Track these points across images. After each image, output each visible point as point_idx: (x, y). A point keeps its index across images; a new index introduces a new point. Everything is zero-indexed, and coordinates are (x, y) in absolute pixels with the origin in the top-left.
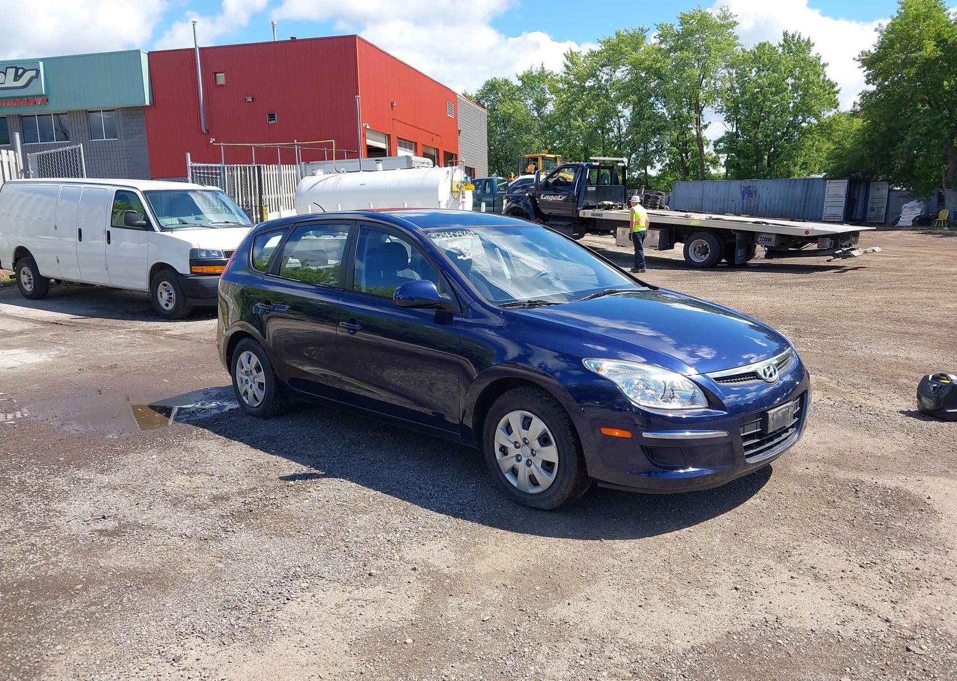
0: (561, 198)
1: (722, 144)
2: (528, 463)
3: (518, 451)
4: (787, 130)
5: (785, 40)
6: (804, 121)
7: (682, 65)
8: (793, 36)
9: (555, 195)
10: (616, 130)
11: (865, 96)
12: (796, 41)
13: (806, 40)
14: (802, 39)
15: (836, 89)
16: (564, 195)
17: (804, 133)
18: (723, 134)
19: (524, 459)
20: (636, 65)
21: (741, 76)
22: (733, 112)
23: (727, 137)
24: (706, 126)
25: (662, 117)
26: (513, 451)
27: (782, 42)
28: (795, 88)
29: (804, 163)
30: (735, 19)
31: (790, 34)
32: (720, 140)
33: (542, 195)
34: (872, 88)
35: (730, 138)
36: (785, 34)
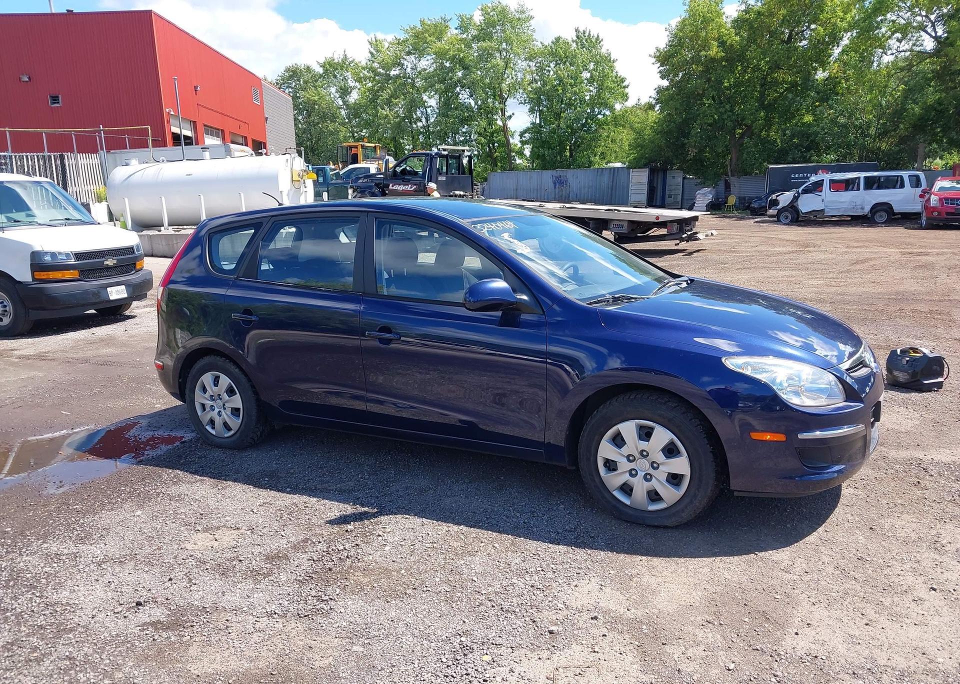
0: (411, 188)
1: (527, 135)
2: (648, 478)
3: (632, 466)
4: (586, 121)
5: (578, 37)
6: (599, 113)
7: (485, 56)
8: (584, 32)
9: (404, 185)
10: (424, 120)
11: (660, 91)
12: (587, 37)
13: (596, 36)
14: (592, 35)
15: (625, 84)
16: (415, 185)
17: (601, 125)
18: (529, 125)
19: (641, 474)
20: (441, 55)
21: (541, 69)
22: (535, 102)
23: (532, 128)
24: (510, 117)
25: (469, 108)
26: (624, 465)
27: (575, 38)
28: (591, 81)
29: (603, 153)
30: (532, 13)
31: (581, 30)
32: (525, 131)
33: (391, 185)
34: (665, 83)
35: (535, 129)
36: (577, 30)
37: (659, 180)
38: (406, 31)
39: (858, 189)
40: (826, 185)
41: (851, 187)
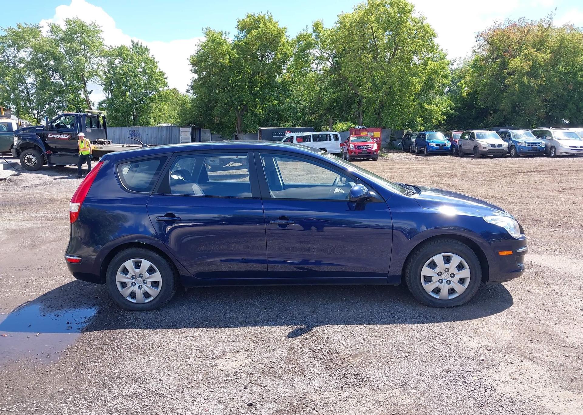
0: (66, 136)
1: (103, 105)
2: (449, 282)
3: (440, 277)
4: (142, 98)
5: (133, 46)
6: (150, 93)
7: (71, 52)
8: (137, 44)
9: (60, 135)
12: (139, 47)
13: (145, 47)
14: (143, 46)
15: (165, 77)
16: (69, 134)
17: (153, 100)
18: (105, 98)
19: (445, 281)
21: (111, 63)
22: (107, 85)
23: (107, 101)
24: (90, 93)
25: (60, 85)
27: (132, 47)
28: (144, 73)
29: (154, 117)
30: (101, 29)
31: (135, 42)
32: (103, 102)
33: (50, 134)
35: (109, 101)
36: (133, 42)
37: (197, 135)
38: (5, 30)
39: (310, 141)
40: (295, 140)
41: (306, 140)
